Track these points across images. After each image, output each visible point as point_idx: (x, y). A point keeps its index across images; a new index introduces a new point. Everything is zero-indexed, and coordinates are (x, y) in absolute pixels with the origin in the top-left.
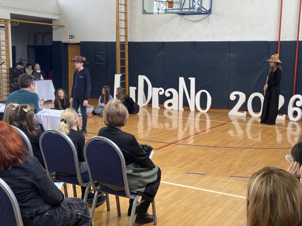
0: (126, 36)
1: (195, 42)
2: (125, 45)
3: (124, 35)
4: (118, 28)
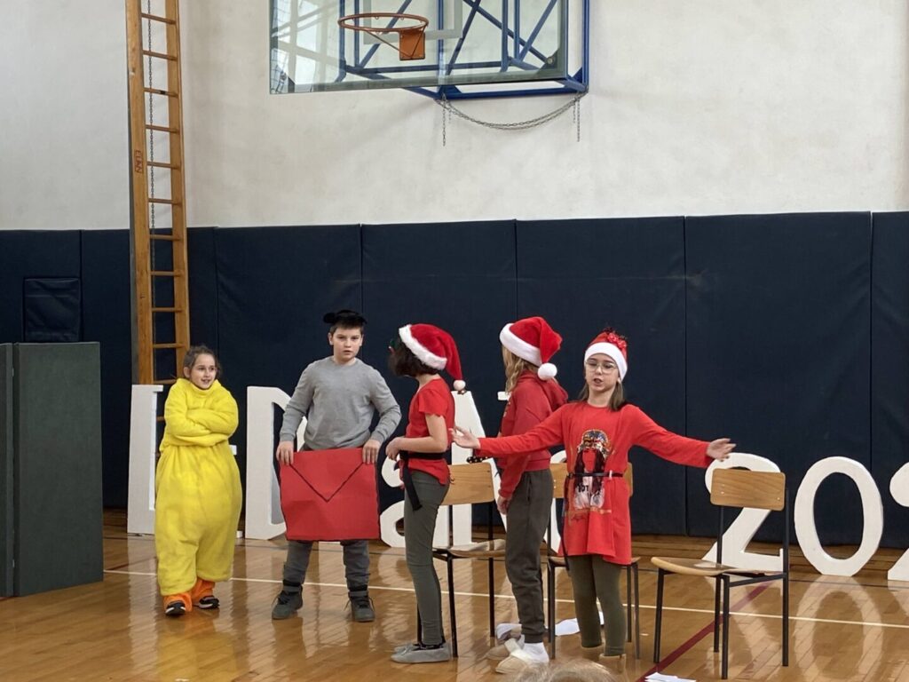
0: (177, 204)
1: (515, 225)
2: (175, 244)
3: (169, 198)
4: (138, 163)
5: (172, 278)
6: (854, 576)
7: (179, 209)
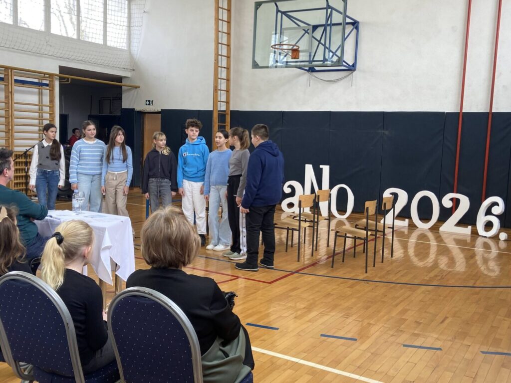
1: (330, 113)
3: (225, 101)
4: (216, 90)
6: (429, 229)
7: (228, 104)
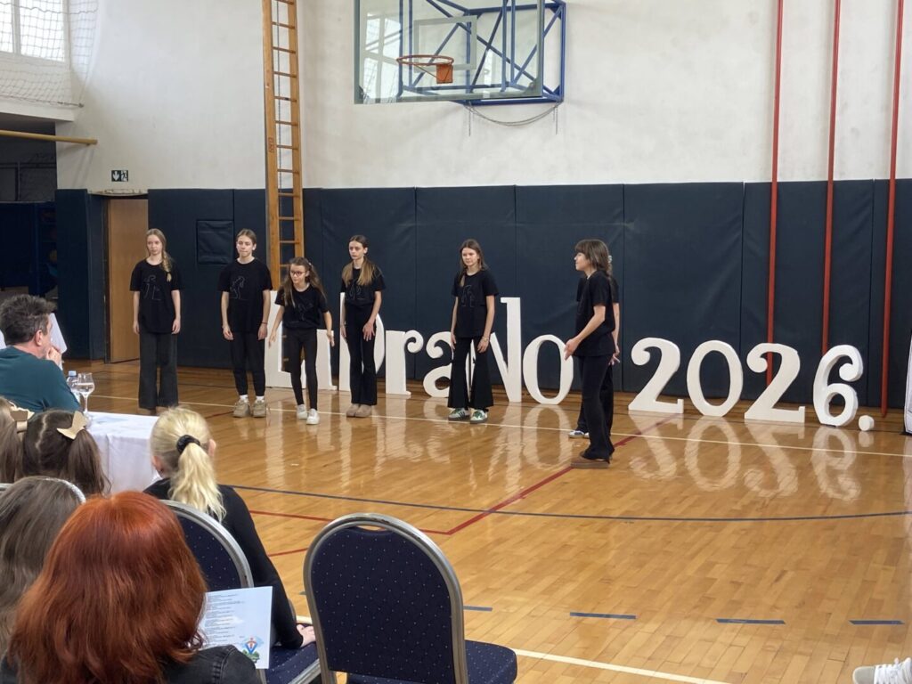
0: (296, 173)
1: (514, 189)
2: (295, 199)
3: (291, 169)
4: (271, 146)
5: (293, 221)
6: (725, 416)
7: (296, 176)
